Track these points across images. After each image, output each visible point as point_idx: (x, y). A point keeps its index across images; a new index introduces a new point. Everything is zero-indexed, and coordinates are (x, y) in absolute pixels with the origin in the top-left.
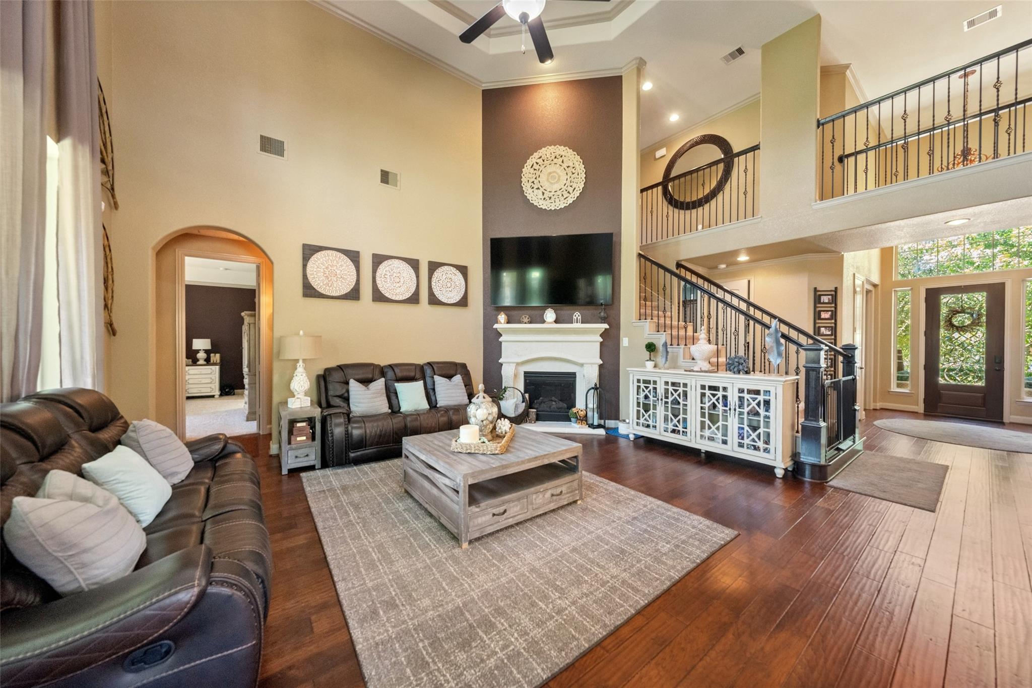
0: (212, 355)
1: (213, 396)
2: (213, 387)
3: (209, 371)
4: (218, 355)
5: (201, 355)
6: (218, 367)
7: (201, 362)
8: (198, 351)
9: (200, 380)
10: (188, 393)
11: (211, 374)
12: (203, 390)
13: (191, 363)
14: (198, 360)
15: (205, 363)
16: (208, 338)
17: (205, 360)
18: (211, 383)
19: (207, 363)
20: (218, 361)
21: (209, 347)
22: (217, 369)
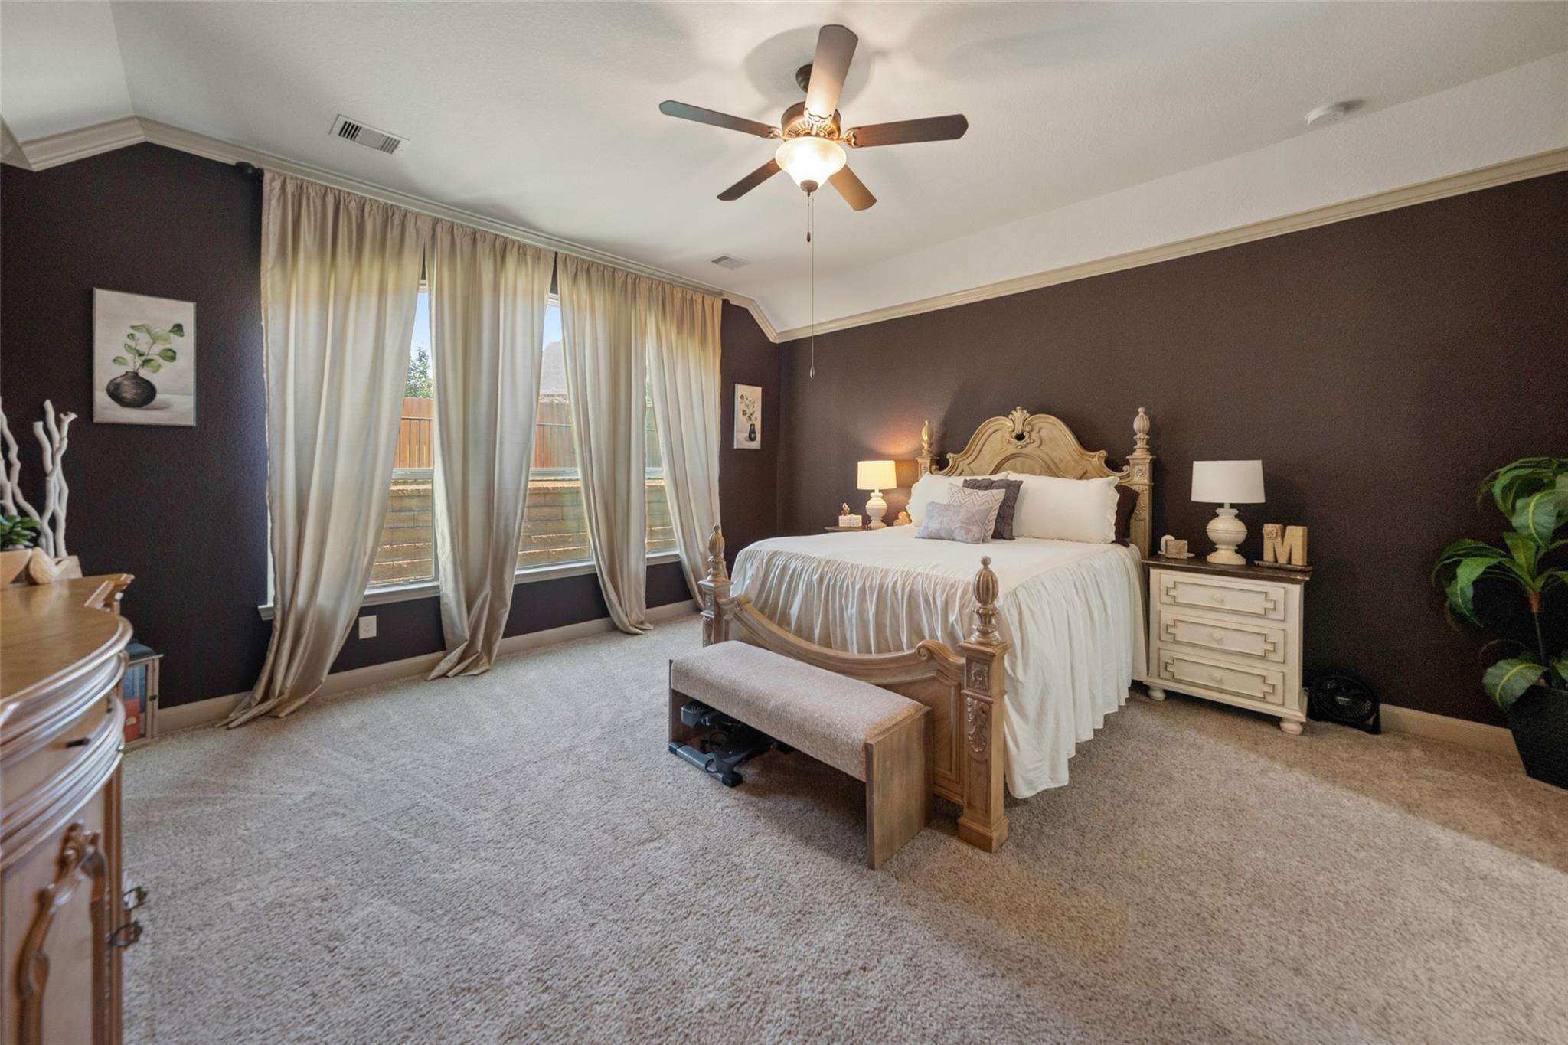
0: (1269, 529)
1: (1275, 721)
2: (1275, 679)
3: (1257, 604)
4: (1296, 535)
5: (1225, 528)
6: (1296, 591)
7: (1225, 556)
8: (1210, 511)
9: (1217, 634)
10: (1174, 679)
11: (1264, 615)
12: (1232, 682)
13: (1186, 555)
14: (1212, 547)
15: (1239, 560)
16: (1258, 459)
17: (1241, 549)
18: (1264, 658)
19: (1250, 563)
20: (1299, 560)
21: (1256, 495)
22: (1291, 595)
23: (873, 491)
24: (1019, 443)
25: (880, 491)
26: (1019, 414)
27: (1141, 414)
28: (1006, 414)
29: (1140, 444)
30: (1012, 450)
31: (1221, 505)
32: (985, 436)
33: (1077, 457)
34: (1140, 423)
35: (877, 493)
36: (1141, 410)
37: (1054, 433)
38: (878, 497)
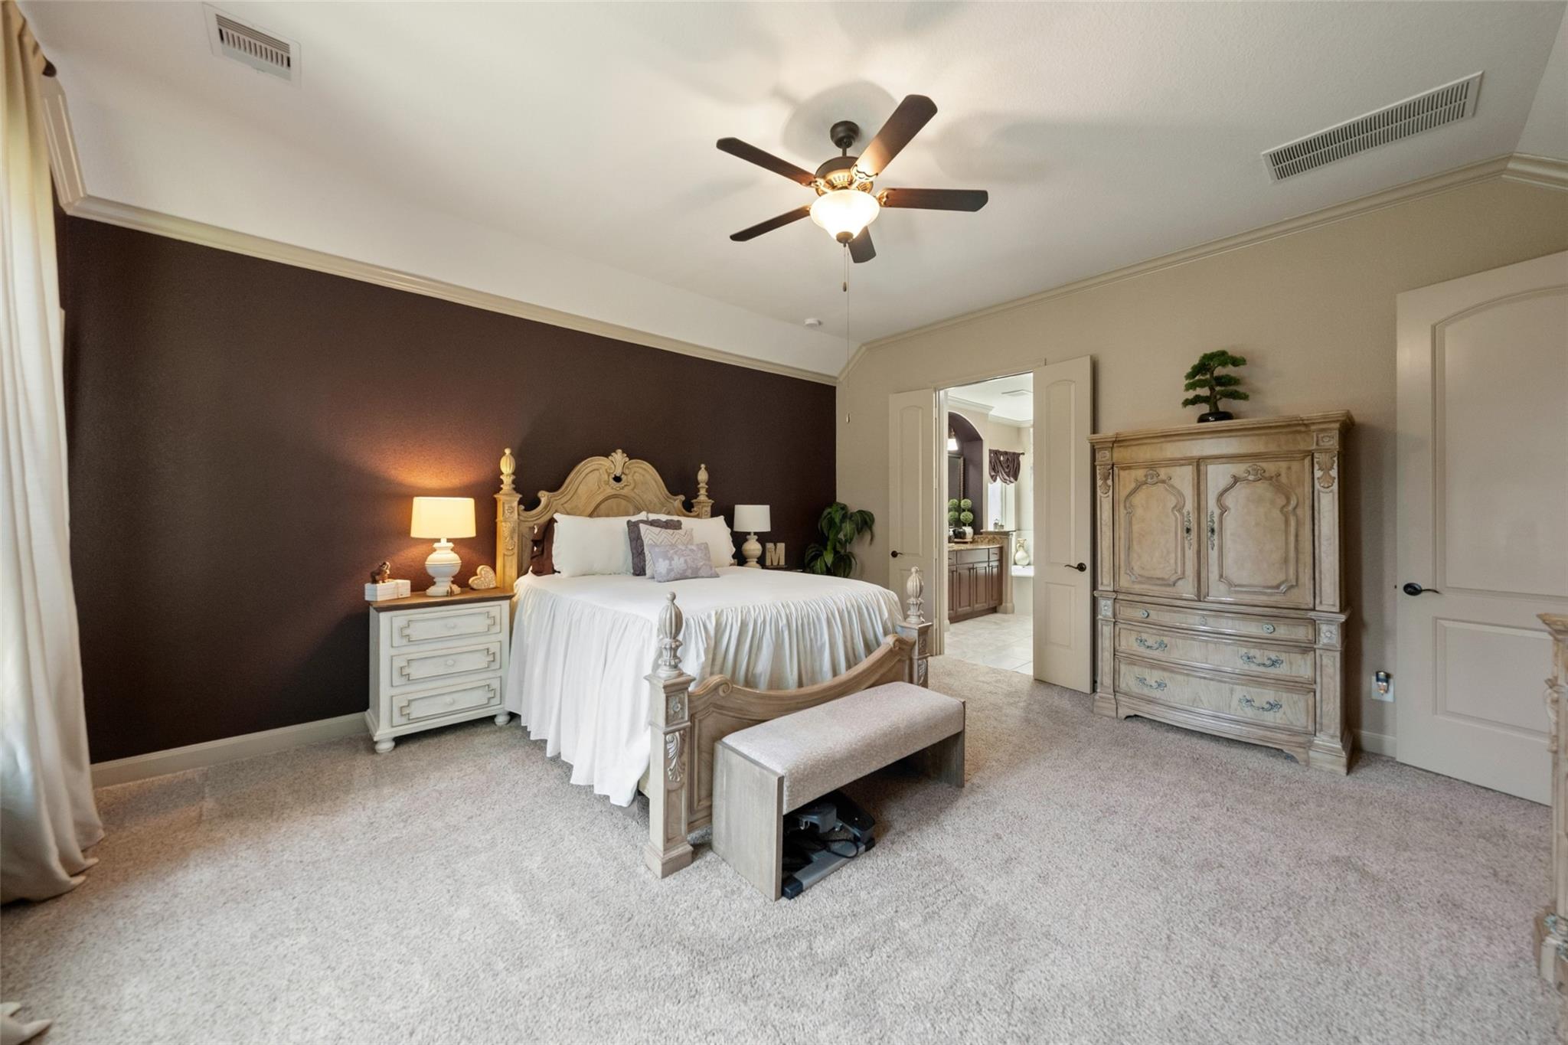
23: (438, 540)
24: (618, 484)
25: (449, 540)
26: (619, 457)
27: (703, 469)
28: (607, 455)
29: (703, 492)
30: (609, 491)
31: (749, 533)
32: (583, 474)
33: (663, 500)
34: (703, 476)
35: (444, 543)
36: (703, 466)
37: (645, 476)
38: (446, 548)
